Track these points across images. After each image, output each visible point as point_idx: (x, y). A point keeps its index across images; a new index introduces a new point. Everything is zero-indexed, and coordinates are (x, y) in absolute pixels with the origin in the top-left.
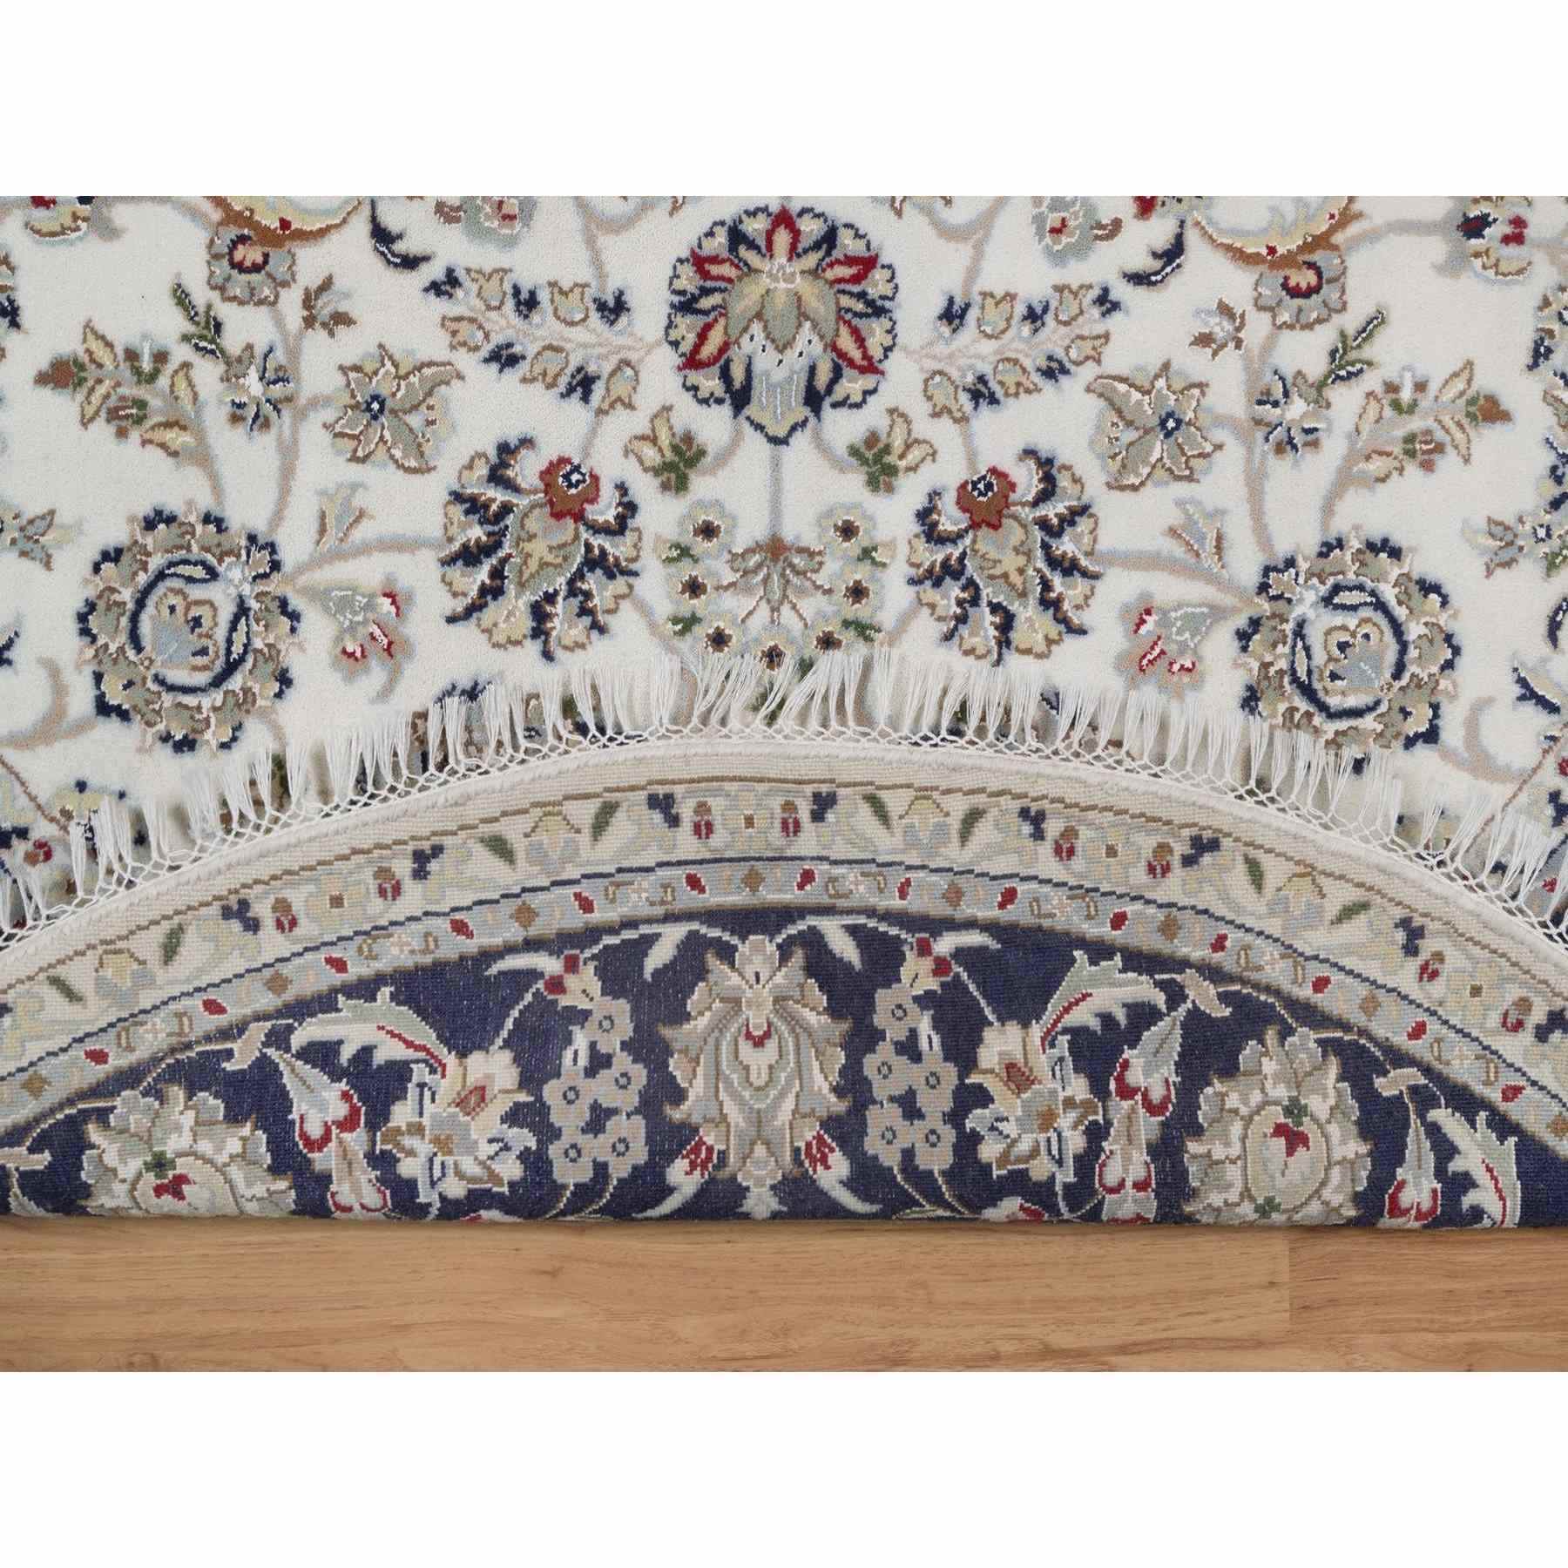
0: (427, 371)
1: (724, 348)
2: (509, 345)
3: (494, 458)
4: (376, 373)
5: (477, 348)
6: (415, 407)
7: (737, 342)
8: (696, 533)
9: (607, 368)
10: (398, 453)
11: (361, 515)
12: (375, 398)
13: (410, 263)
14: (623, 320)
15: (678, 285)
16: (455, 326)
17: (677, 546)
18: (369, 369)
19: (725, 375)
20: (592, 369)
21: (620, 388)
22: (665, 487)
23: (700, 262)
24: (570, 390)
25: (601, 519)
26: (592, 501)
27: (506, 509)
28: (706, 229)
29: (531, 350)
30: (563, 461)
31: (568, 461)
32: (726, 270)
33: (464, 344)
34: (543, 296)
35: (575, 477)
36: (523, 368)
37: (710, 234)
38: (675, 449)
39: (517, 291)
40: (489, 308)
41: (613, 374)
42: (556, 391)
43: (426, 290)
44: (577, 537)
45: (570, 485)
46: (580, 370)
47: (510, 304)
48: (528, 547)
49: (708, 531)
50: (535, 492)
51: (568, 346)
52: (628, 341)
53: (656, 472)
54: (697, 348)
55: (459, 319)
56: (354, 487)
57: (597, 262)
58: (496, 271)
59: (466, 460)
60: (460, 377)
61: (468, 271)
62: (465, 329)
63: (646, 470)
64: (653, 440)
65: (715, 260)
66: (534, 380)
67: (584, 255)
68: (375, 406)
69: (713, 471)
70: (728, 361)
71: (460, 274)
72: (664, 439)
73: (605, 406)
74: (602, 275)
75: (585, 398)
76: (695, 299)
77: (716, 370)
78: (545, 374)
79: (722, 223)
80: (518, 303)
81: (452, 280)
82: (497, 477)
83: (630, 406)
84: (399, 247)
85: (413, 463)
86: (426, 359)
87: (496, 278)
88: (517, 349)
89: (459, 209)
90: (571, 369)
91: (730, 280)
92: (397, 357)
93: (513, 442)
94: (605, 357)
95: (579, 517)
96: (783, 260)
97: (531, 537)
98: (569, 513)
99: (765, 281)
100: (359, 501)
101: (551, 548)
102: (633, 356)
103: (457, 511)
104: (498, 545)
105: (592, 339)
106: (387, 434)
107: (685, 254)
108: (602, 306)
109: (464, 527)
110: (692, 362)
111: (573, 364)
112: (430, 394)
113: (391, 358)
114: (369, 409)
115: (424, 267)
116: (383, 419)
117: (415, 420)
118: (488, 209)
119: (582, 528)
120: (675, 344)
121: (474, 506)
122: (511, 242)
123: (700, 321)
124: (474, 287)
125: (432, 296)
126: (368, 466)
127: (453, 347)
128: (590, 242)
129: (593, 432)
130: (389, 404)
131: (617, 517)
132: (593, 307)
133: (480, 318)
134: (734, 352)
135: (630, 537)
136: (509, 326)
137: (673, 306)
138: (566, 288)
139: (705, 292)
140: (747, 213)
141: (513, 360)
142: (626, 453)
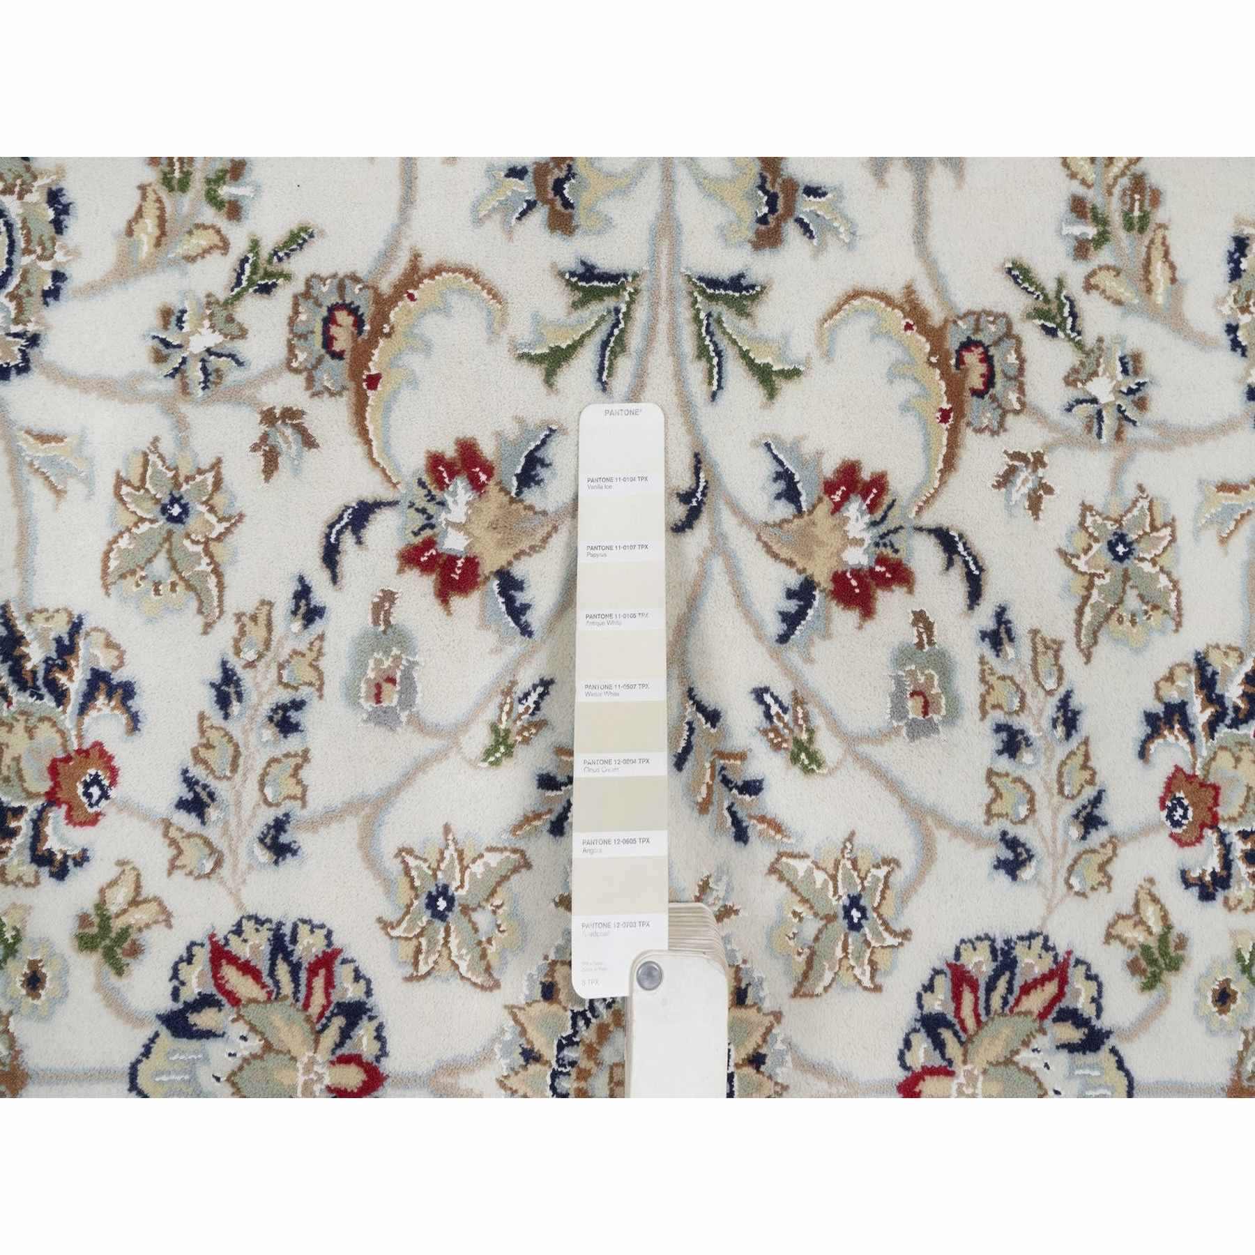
0: (212, 581)
1: (235, 1001)
2: (240, 697)
3: (117, 677)
4: (212, 510)
5: (238, 651)
6: (174, 566)
7: (240, 1017)
8: (33, 965)
9: (213, 833)
10: (124, 543)
11: (59, 493)
12: (185, 510)
13: (330, 556)
14: (264, 856)
15: (303, 930)
16: (262, 619)
17: (17, 938)
18: (218, 500)
19: (204, 1002)
20: (212, 813)
21: (193, 854)
22: (84, 920)
23: (327, 961)
24: (190, 782)
25: (48, 830)
26: (69, 817)
27: (61, 697)
28: (365, 971)
29: (234, 727)
30: (114, 773)
31: (113, 782)
32: (318, 999)
33: (242, 632)
34: (293, 743)
35: (95, 791)
36: (215, 715)
37: (358, 976)
38: (124, 933)
39: (298, 705)
40: (281, 666)
41: (207, 843)
42: (190, 763)
43: (301, 579)
44: (30, 796)
45: (87, 785)
46: (211, 796)
47: (285, 696)
48: (19, 728)
49: (34, 982)
50: (80, 737)
51: (238, 777)
52: (242, 866)
53: (100, 906)
54: (233, 960)
55: (269, 626)
56: (88, 481)
57: (331, 816)
58: (321, 675)
59: (117, 638)
60: (206, 630)
61: (321, 637)
62: (257, 633)
63: (102, 891)
64: (134, 903)
65: (329, 984)
66: (202, 732)
67: (337, 798)
68: (176, 510)
69: (100, 987)
70: (218, 1005)
71: (318, 626)
72: (137, 916)
73: (173, 833)
74: (313, 825)
75: (182, 805)
76: (287, 956)
77: (210, 989)
78: (209, 746)
79: (369, 993)
80: (284, 708)
81: (312, 614)
82: (99, 681)
83: (173, 867)
84: (348, 540)
85: (113, 564)
86: (227, 580)
87: (310, 675)
88: (235, 708)
89: (387, 623)
90: (214, 784)
91: (306, 1006)
92: (230, 539)
93: (134, 704)
94: (225, 831)
95: (52, 799)
96: (327, 1081)
97: (30, 732)
98: (57, 785)
99: (305, 1055)
100: (75, 488)
101: (17, 760)
102: (225, 871)
103: (60, 627)
104: (23, 687)
105: (246, 813)
106: (145, 527)
107: (338, 941)
108: (279, 825)
109: (41, 636)
110: (220, 955)
111: (220, 788)
112: (189, 587)
113: (228, 530)
114: (174, 500)
115: (325, 575)
116: (162, 520)
117: (160, 566)
118: (387, 663)
119: (39, 803)
120: (238, 930)
121: (66, 650)
122: (352, 698)
123: (263, 966)
124: (303, 647)
125: (295, 586)
126: (110, 499)
127: (239, 617)
128: (351, 807)
129: (145, 816)
130: (178, 528)
131: (51, 853)
132: (280, 813)
133: (270, 655)
134: (229, 1012)
135: (29, 870)
136: (261, 696)
137: (280, 925)
138: (303, 774)
139: (295, 969)
140: (380, 1028)
141: (223, 701)
142: (121, 863)
